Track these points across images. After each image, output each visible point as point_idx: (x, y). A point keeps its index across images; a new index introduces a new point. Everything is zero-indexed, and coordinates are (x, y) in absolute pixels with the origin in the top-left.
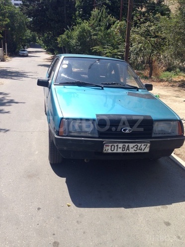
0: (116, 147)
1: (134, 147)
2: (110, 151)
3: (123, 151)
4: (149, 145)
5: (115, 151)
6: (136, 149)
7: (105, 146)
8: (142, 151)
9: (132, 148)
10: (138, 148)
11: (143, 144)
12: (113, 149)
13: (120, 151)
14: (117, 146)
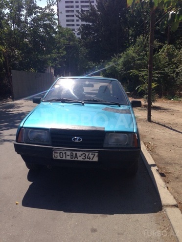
0: (64, 155)
1: (82, 155)
2: (59, 158)
3: (71, 158)
4: (97, 154)
5: (64, 158)
6: (84, 158)
7: (53, 153)
8: (91, 160)
9: (80, 156)
10: (86, 156)
11: (91, 153)
12: (61, 156)
13: (68, 158)
14: (65, 153)
